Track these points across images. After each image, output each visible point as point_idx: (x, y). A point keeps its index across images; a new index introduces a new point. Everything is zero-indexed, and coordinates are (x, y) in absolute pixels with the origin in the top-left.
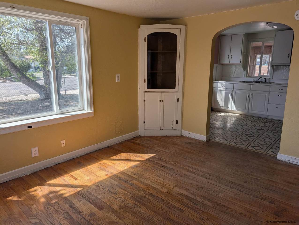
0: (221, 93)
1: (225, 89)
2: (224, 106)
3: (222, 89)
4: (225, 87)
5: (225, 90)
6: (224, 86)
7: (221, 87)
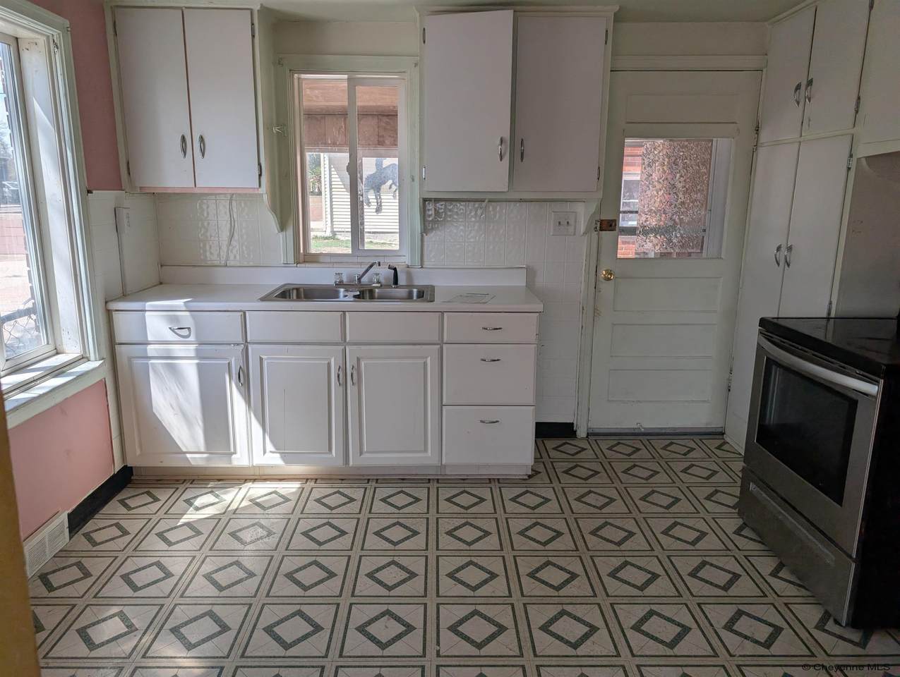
0: (174, 370)
1: (193, 347)
2: (203, 449)
3: (178, 350)
4: (197, 336)
5: (199, 355)
6: (185, 332)
7: (171, 336)
